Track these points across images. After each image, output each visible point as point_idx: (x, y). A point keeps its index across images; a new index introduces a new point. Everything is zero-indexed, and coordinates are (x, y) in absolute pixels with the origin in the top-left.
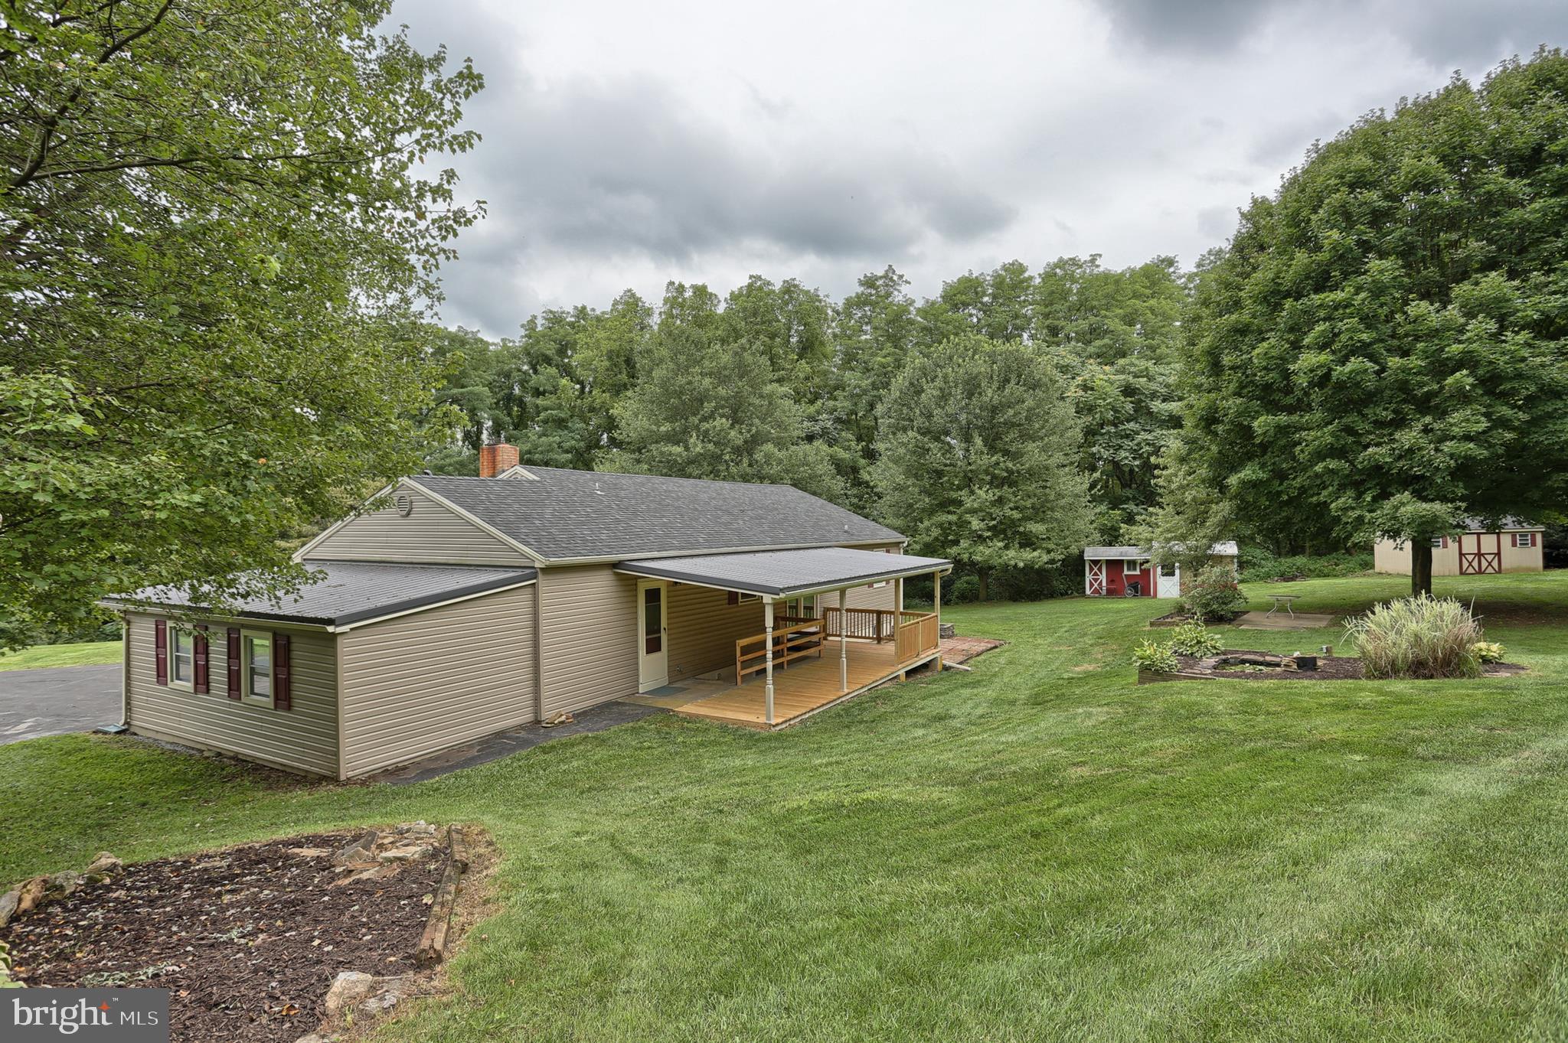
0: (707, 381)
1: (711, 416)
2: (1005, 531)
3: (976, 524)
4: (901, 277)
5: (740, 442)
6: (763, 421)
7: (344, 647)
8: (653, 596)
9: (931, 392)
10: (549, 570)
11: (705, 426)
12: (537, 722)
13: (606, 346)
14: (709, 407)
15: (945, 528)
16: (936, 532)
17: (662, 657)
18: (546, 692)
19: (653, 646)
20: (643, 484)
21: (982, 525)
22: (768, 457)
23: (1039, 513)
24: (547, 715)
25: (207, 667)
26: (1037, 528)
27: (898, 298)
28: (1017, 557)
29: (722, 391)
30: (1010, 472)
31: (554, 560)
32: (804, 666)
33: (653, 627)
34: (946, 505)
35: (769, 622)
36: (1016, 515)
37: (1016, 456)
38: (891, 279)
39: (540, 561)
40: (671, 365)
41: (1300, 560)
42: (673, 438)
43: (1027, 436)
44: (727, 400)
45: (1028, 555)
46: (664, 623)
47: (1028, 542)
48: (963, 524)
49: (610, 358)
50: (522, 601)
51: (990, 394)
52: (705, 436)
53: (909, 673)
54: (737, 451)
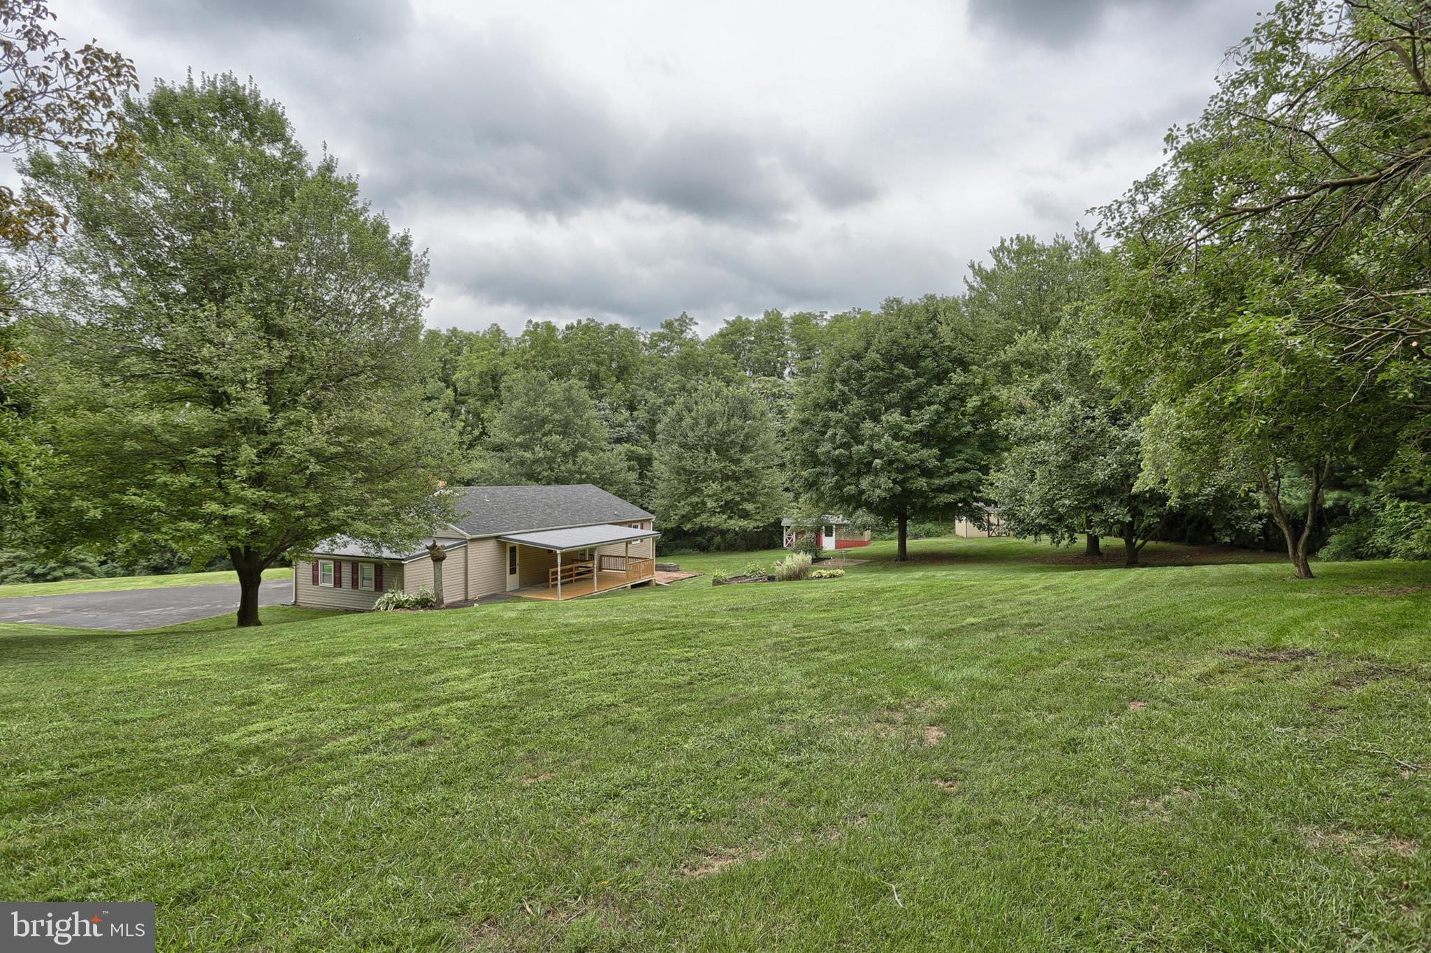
0: (548, 410)
1: (549, 433)
2: (729, 508)
3: (710, 504)
4: (691, 319)
5: (567, 449)
6: (583, 436)
7: (406, 568)
8: (513, 550)
9: (688, 421)
10: (472, 540)
11: (545, 439)
12: (466, 600)
13: (478, 369)
14: (548, 427)
15: (694, 506)
16: (687, 509)
17: (517, 576)
18: (470, 588)
19: (513, 571)
20: (506, 493)
21: (714, 504)
22: (585, 461)
23: (752, 497)
24: (470, 598)
25: (340, 577)
26: (749, 507)
27: (688, 335)
28: (737, 524)
29: (556, 417)
30: (734, 472)
31: (474, 536)
32: (583, 582)
33: (513, 563)
34: (696, 491)
35: (559, 561)
36: (737, 498)
37: (737, 462)
38: (685, 321)
39: (468, 537)
40: (524, 399)
41: (928, 526)
42: (525, 447)
43: (744, 449)
44: (560, 421)
45: (743, 523)
46: (517, 562)
47: (745, 515)
48: (704, 504)
49: (481, 377)
50: (461, 553)
51: (720, 426)
52: (546, 446)
53: (633, 587)
54: (565, 455)
